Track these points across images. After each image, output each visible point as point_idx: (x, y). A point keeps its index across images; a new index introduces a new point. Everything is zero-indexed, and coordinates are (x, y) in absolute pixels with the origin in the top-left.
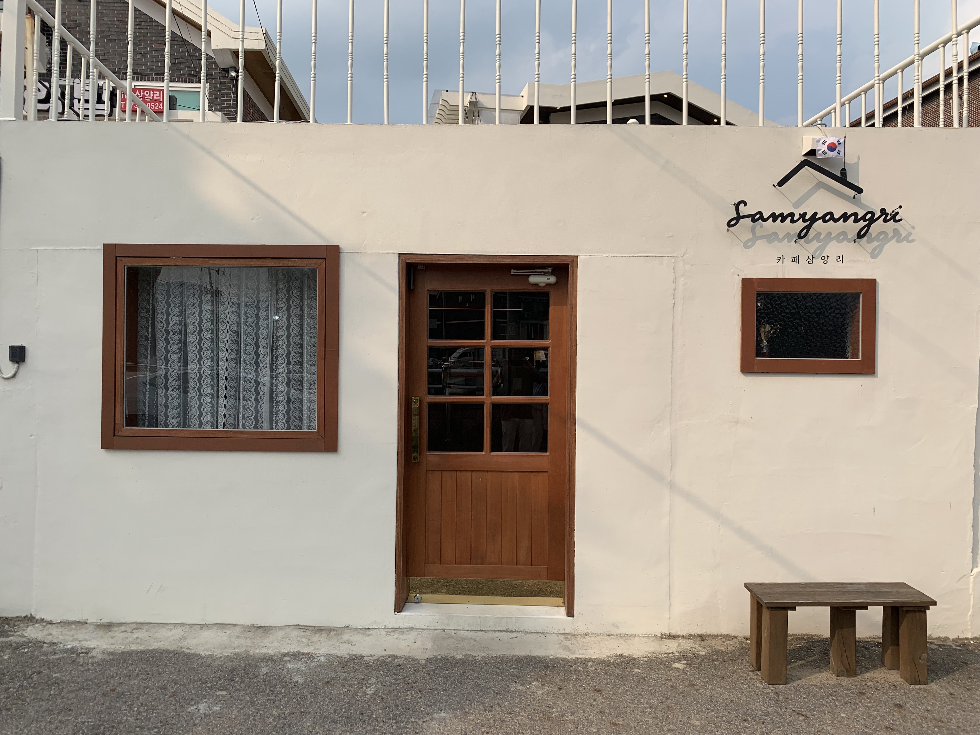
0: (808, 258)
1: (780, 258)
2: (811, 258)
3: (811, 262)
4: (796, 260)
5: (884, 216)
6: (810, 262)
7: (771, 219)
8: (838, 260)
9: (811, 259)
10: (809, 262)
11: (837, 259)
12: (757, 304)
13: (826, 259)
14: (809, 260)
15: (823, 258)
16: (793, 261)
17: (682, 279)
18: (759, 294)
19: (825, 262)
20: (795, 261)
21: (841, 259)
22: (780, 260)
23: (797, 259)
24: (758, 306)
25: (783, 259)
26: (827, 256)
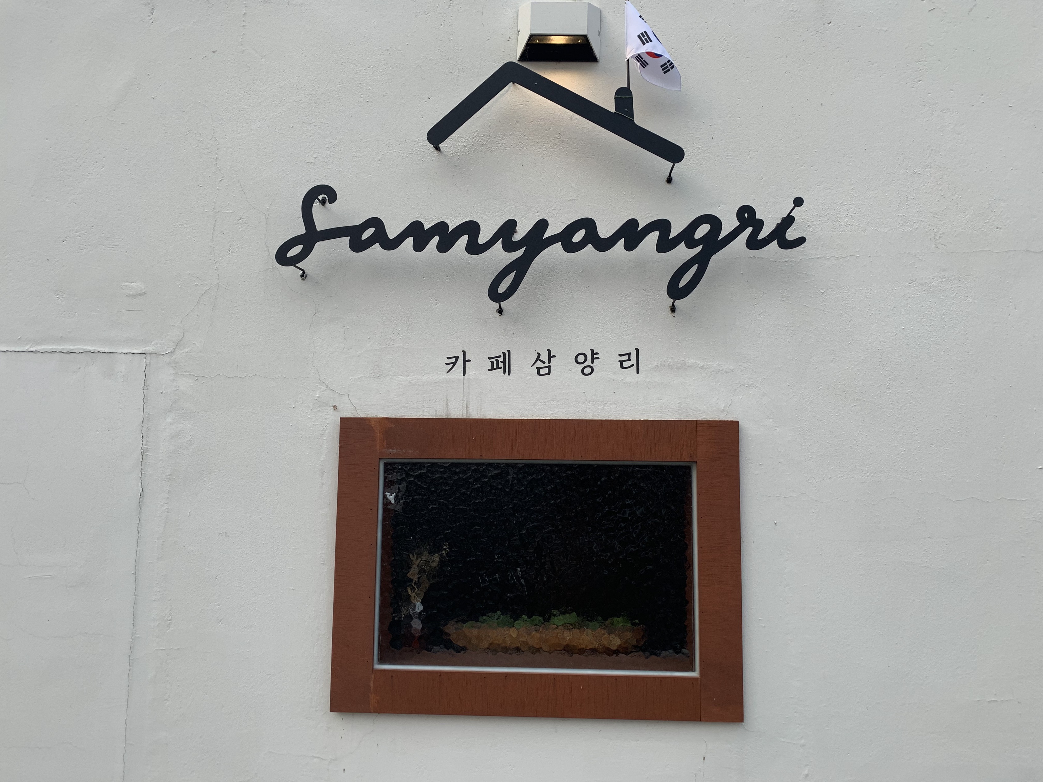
0: (538, 359)
1: (457, 358)
2: (544, 357)
3: (546, 371)
4: (501, 365)
5: (750, 230)
6: (542, 371)
7: (409, 241)
8: (626, 364)
9: (546, 360)
10: (538, 369)
11: (621, 362)
12: (385, 497)
13: (589, 362)
14: (539, 364)
15: (581, 359)
16: (493, 369)
17: (169, 420)
18: (390, 467)
19: (587, 370)
20: (498, 368)
21: (633, 361)
22: (454, 363)
23: (504, 362)
24: (386, 503)
25: (465, 361)
26: (593, 353)
